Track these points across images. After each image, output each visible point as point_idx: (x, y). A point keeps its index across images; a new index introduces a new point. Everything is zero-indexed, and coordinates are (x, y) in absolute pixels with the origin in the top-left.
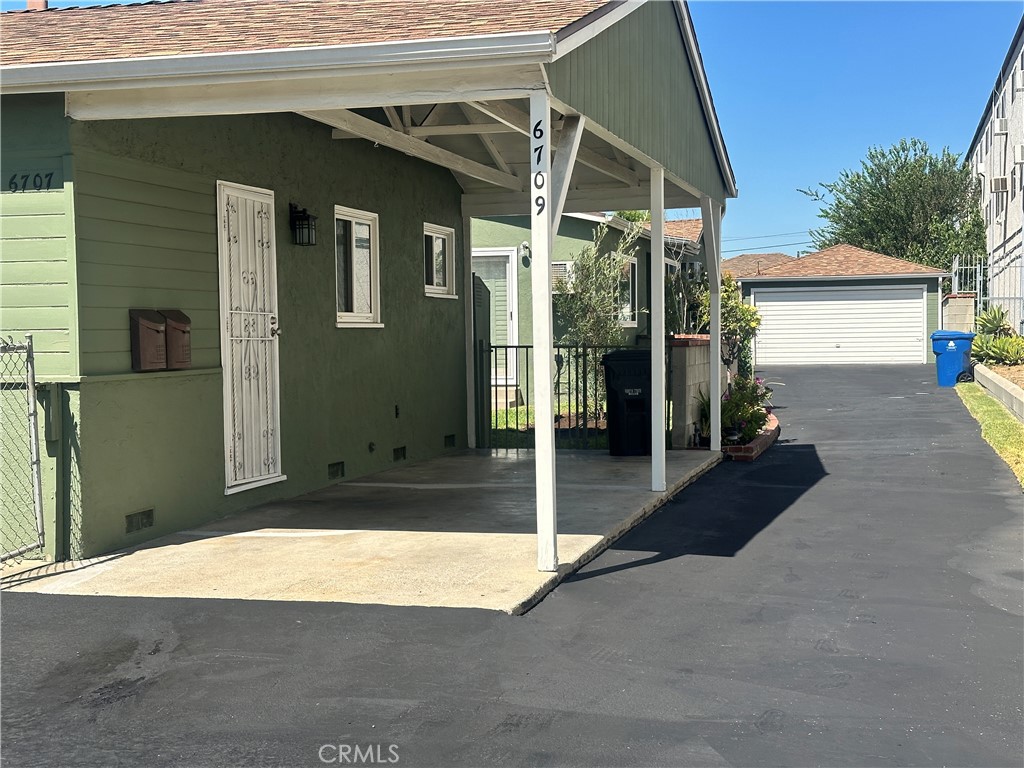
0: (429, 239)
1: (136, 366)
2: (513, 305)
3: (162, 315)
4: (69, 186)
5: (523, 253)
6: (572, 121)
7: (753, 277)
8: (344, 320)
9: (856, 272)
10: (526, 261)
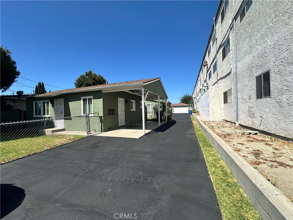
1: (109, 114)
3: (112, 110)
4: (102, 98)
6: (147, 91)
7: (174, 106)
8: (132, 110)
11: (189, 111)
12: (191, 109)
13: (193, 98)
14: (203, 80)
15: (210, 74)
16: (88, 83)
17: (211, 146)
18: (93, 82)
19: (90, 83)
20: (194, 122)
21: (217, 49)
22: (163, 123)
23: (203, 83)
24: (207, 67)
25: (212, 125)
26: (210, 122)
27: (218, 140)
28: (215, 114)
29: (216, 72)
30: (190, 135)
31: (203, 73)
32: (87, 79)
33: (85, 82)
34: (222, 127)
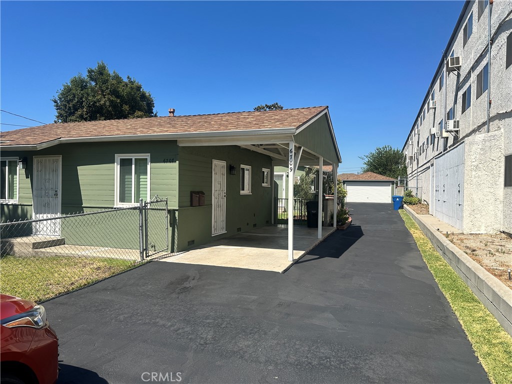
0: (264, 172)
1: (192, 205)
2: (284, 187)
3: (198, 193)
4: (177, 162)
5: (287, 174)
6: (300, 148)
7: (346, 180)
8: (242, 192)
9: (373, 179)
10: (288, 176)
11: (394, 198)
12: (401, 192)
13: (405, 159)
14: (443, 110)
15: (466, 98)
16: (95, 102)
17: (473, 300)
18: (111, 102)
19: (102, 102)
20: (416, 234)
21: (493, 31)
22: (327, 234)
23: (443, 117)
24: (459, 75)
25: (472, 244)
26: (462, 237)
27: (495, 285)
28: (478, 216)
29: (485, 94)
30: (413, 270)
31: (444, 88)
32: (92, 89)
33: (87, 98)
34: (498, 251)
